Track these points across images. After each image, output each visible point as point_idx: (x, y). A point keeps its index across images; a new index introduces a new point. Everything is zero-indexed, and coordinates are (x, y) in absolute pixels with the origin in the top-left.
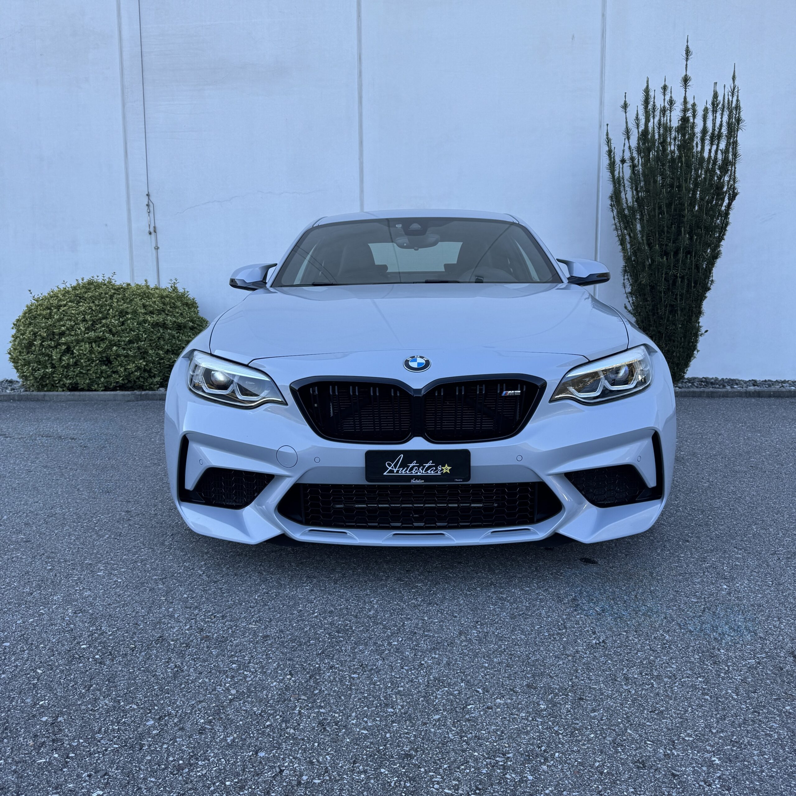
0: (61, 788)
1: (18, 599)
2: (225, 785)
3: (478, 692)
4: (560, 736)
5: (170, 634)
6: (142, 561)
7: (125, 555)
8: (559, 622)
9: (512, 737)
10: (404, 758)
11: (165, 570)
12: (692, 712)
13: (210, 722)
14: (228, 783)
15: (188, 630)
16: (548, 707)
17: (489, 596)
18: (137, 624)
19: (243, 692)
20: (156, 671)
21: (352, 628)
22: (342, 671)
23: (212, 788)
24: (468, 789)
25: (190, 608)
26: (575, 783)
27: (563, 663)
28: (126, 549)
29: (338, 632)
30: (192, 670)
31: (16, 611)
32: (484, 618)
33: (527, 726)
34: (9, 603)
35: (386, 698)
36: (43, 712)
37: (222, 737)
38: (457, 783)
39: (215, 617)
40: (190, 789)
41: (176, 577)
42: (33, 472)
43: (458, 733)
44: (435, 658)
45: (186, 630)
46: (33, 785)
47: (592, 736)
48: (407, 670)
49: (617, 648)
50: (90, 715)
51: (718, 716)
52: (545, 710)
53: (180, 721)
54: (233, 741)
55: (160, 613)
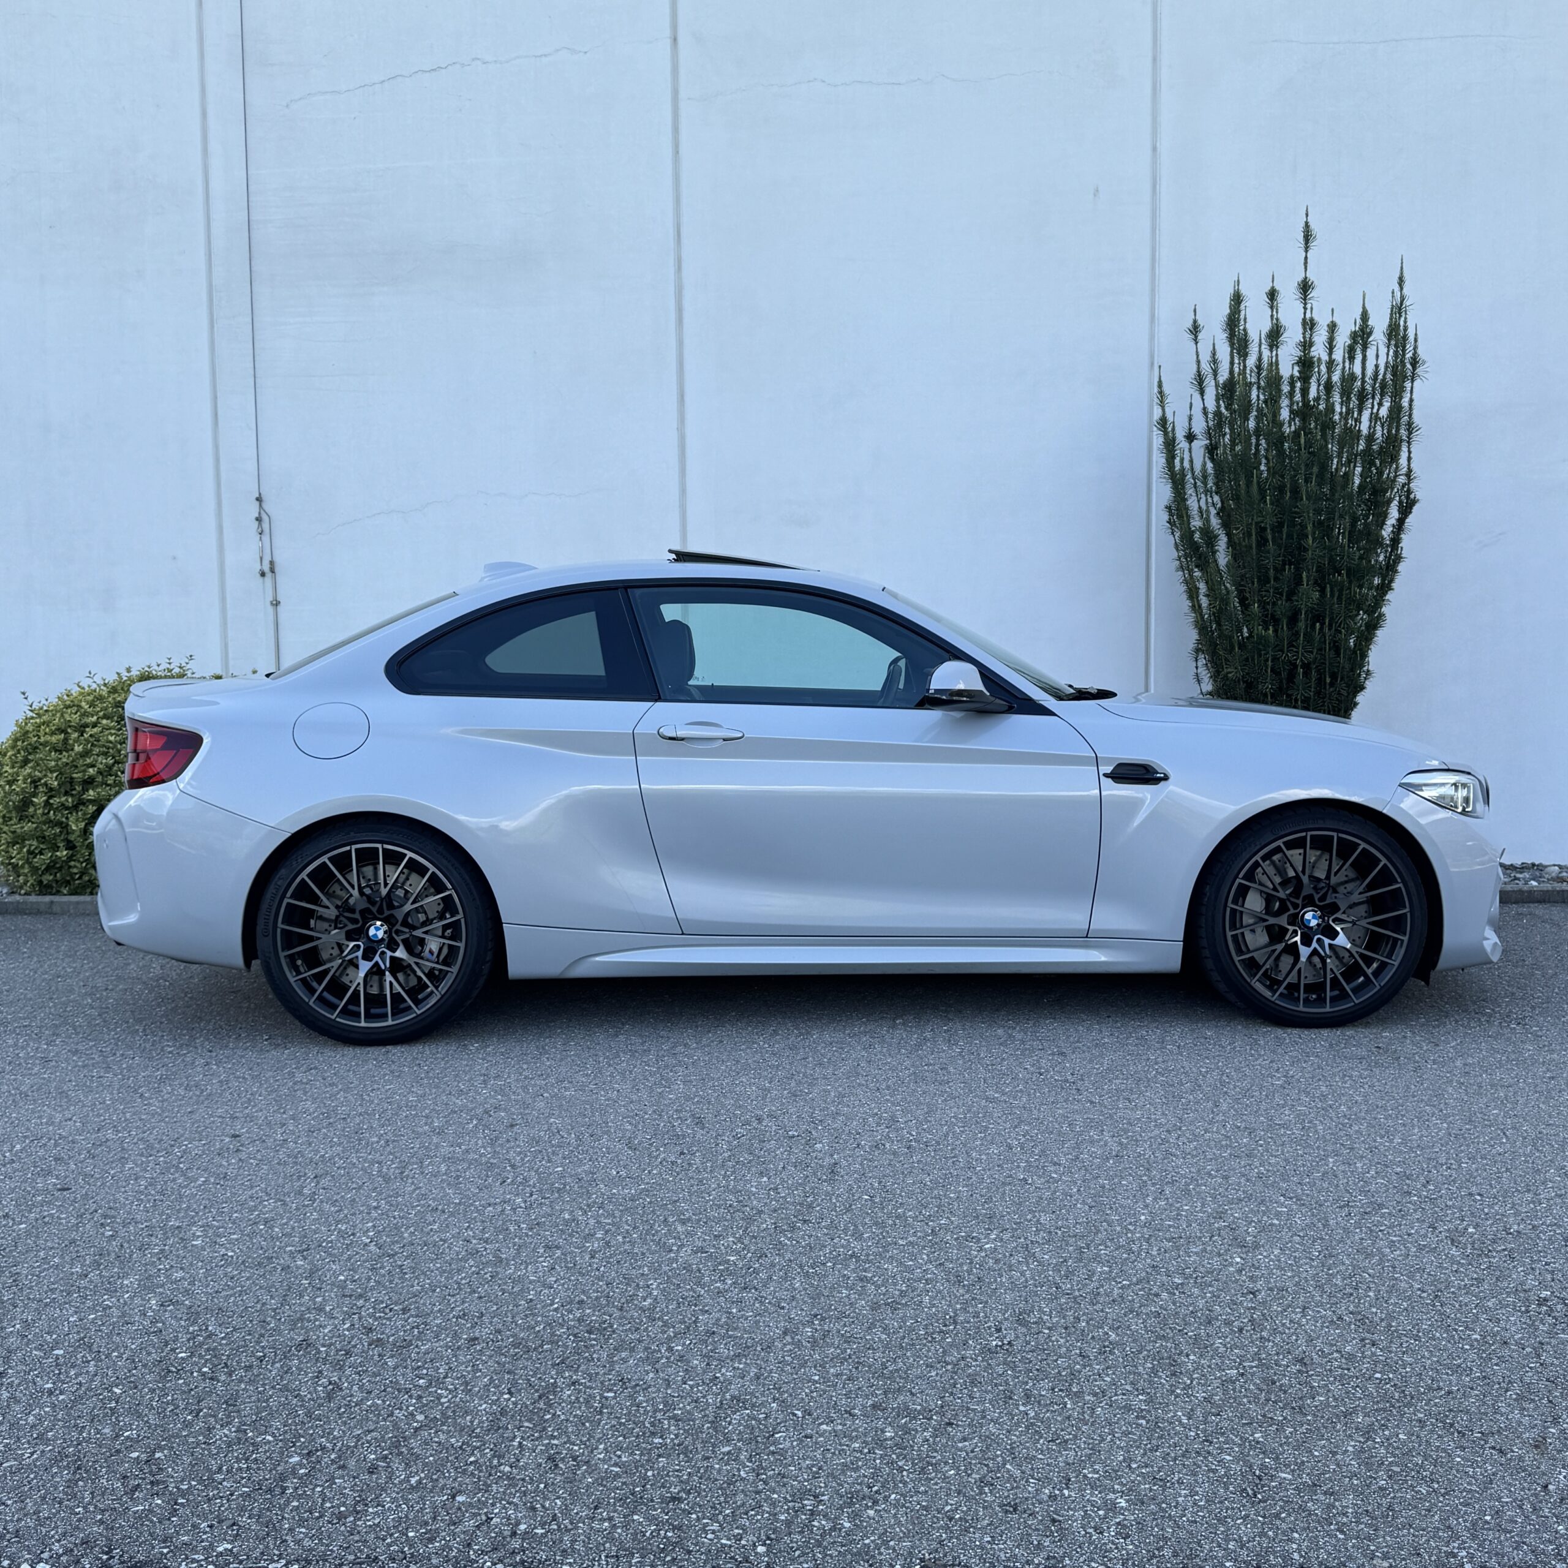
0: (172, 1542)
1: (66, 1284)
2: (407, 1536)
3: (795, 1415)
4: (905, 1473)
5: (318, 1337)
6: (266, 1223)
7: (236, 1212)
8: (948, 1314)
9: (833, 1474)
10: (670, 1502)
11: (305, 1237)
12: (1112, 1440)
13: (386, 1457)
14: (411, 1534)
15: (348, 1330)
16: (896, 1434)
17: (845, 1275)
18: (264, 1322)
19: (435, 1417)
20: (299, 1390)
21: (612, 1327)
22: (591, 1388)
23: (389, 1540)
24: (755, 1539)
25: (351, 1296)
26: (909, 1531)
27: (937, 1374)
28: (237, 1202)
29: (590, 1332)
30: (355, 1388)
31: (66, 1303)
32: (830, 1310)
33: (859, 1459)
34: (53, 1291)
35: (653, 1424)
36: (131, 1446)
37: (403, 1477)
38: (741, 1531)
39: (391, 1310)
40: (357, 1542)
41: (325, 1247)
42: (54, 1063)
43: (754, 1470)
44: (738, 1368)
45: (344, 1330)
46: (130, 1538)
47: (952, 1472)
48: (692, 1387)
49: (1027, 1352)
50: (204, 1449)
51: (1149, 1446)
52: (891, 1440)
53: (339, 1457)
54: (419, 1482)
55: (301, 1305)
